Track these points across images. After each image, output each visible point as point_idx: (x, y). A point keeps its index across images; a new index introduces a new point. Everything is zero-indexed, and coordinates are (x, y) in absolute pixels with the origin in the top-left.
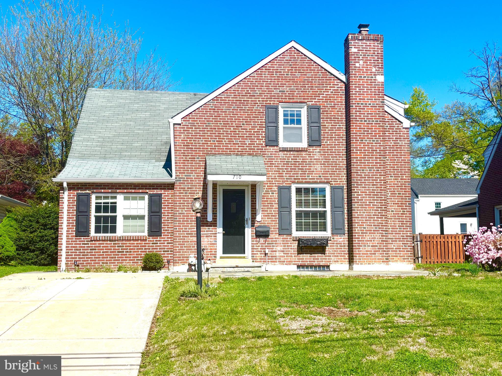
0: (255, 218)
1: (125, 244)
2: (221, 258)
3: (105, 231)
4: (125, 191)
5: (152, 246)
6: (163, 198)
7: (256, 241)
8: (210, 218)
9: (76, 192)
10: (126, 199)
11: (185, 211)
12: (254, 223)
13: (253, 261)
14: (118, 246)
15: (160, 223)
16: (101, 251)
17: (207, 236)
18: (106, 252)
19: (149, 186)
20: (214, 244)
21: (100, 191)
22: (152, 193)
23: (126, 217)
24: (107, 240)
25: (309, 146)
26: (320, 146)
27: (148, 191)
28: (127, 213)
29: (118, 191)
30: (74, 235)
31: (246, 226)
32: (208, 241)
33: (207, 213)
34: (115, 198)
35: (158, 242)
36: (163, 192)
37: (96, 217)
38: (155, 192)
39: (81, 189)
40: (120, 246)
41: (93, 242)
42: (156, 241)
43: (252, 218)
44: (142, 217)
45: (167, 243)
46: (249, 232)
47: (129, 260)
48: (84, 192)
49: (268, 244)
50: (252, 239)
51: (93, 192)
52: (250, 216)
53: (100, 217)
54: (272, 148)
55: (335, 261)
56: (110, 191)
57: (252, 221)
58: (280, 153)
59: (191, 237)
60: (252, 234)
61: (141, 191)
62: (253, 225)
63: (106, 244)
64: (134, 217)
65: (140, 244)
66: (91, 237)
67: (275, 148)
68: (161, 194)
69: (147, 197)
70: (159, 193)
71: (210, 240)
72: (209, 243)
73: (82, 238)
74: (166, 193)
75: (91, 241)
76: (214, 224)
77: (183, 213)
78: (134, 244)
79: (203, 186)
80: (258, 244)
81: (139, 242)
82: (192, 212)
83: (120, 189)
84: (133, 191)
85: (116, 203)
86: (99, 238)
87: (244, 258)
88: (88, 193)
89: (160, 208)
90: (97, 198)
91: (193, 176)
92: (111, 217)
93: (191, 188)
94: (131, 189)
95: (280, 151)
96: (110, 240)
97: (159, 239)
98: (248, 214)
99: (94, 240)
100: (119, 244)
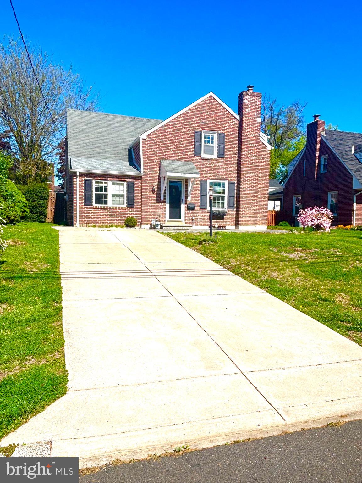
0: (187, 199)
1: (113, 211)
2: (168, 221)
3: (101, 203)
4: (113, 179)
5: (129, 213)
6: (135, 185)
7: (188, 212)
8: (162, 198)
9: (83, 178)
10: (113, 184)
11: (148, 193)
12: (186, 202)
13: (185, 224)
14: (109, 213)
15: (134, 199)
16: (100, 215)
17: (160, 209)
18: (102, 216)
19: (127, 177)
20: (164, 213)
21: (98, 178)
22: (128, 181)
23: (113, 195)
24: (103, 209)
25: (218, 157)
26: (224, 158)
27: (126, 180)
28: (114, 193)
29: (109, 179)
30: (83, 205)
31: (182, 203)
32: (161, 211)
33: (160, 195)
34: (107, 183)
35: (133, 211)
36: (135, 181)
37: (95, 194)
38: (131, 180)
39: (87, 177)
40: (111, 213)
41: (95, 210)
42: (131, 210)
43: (185, 199)
44: (122, 196)
45: (138, 212)
46: (183, 207)
47: (116, 221)
48: (88, 179)
49: (194, 214)
50: (185, 210)
51: (94, 179)
52: (184, 198)
53: (98, 194)
54: (197, 158)
55: (228, 224)
56: (104, 179)
57: (185, 200)
58: (202, 161)
59: (151, 208)
60: (185, 208)
61: (122, 180)
62: (186, 203)
63: (102, 211)
64: (118, 196)
65: (122, 211)
66: (94, 207)
67: (199, 157)
68: (134, 182)
69: (125, 183)
70: (133, 181)
71: (162, 211)
72: (162, 212)
73: (88, 207)
74: (137, 181)
75: (94, 209)
76: (164, 201)
77: (147, 194)
78: (119, 211)
79: (159, 178)
80: (188, 214)
81: (122, 210)
82: (152, 194)
83: (110, 178)
84: (118, 179)
85: (107, 186)
86: (99, 207)
87: (180, 221)
88: (91, 179)
89: (134, 191)
90: (96, 183)
91: (153, 172)
92: (104, 194)
93: (151, 179)
94: (116, 178)
95: (202, 159)
96: (105, 209)
97: (133, 209)
98: (183, 197)
99: (96, 209)
100: (110, 211)
